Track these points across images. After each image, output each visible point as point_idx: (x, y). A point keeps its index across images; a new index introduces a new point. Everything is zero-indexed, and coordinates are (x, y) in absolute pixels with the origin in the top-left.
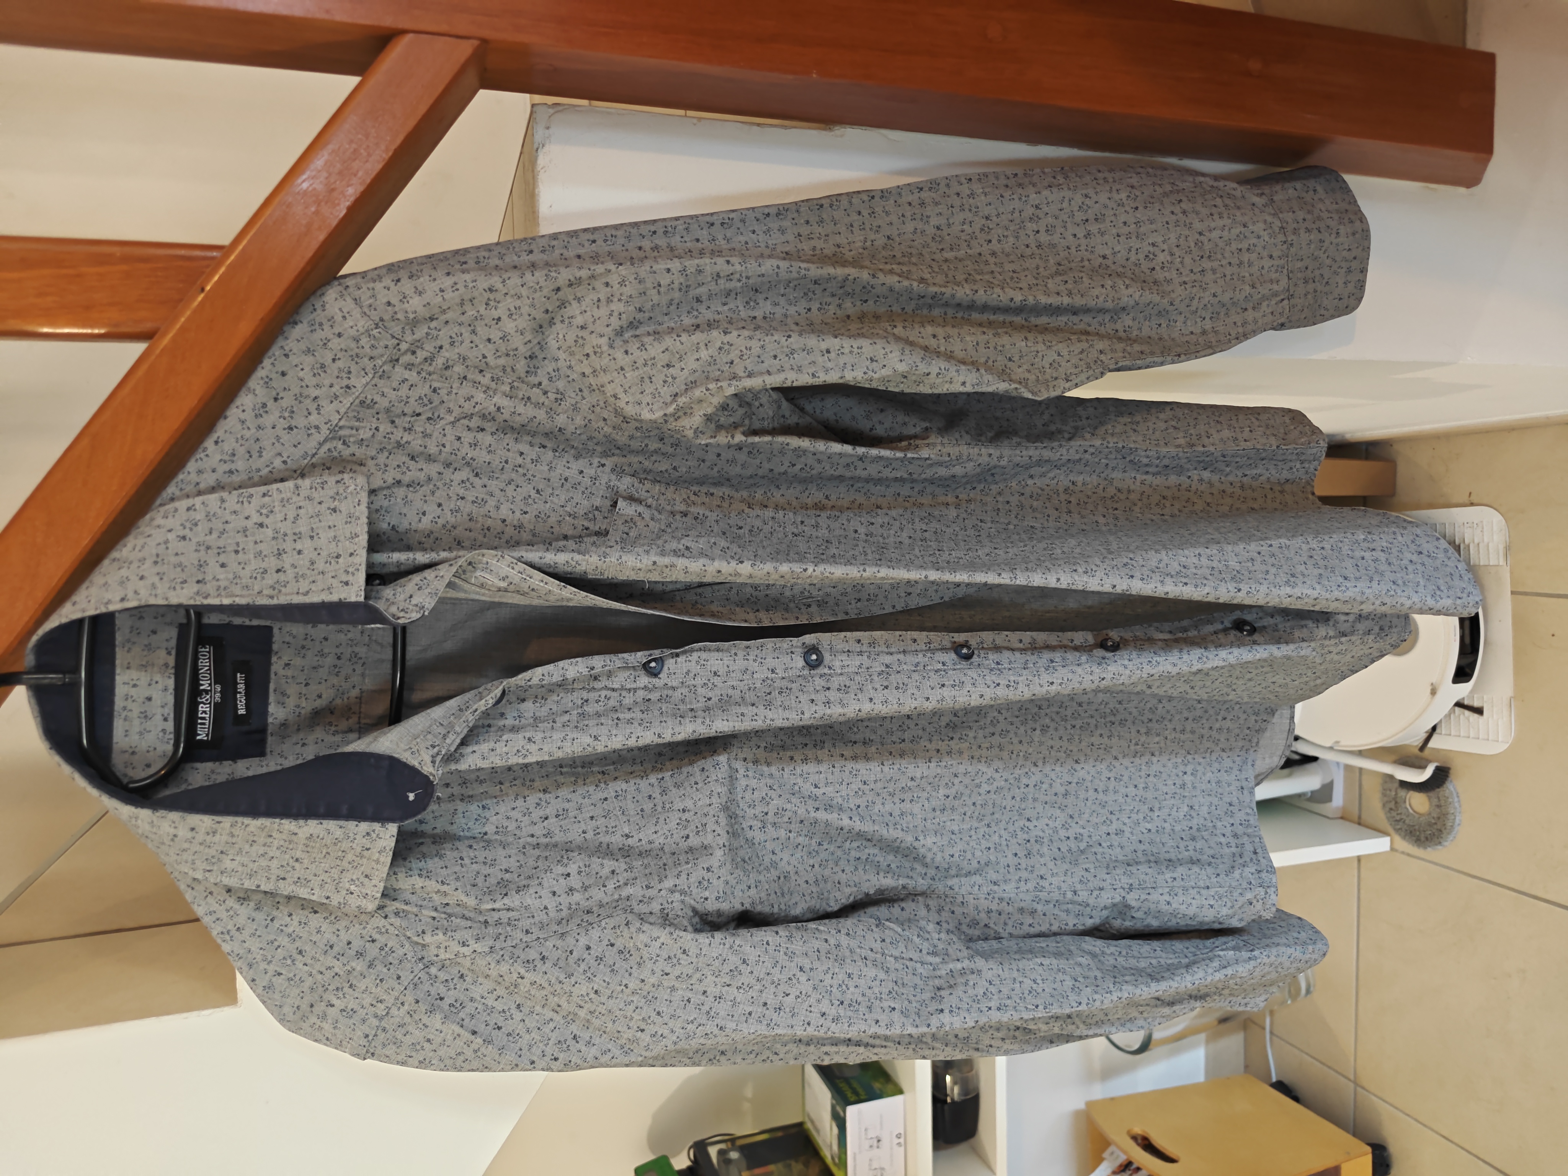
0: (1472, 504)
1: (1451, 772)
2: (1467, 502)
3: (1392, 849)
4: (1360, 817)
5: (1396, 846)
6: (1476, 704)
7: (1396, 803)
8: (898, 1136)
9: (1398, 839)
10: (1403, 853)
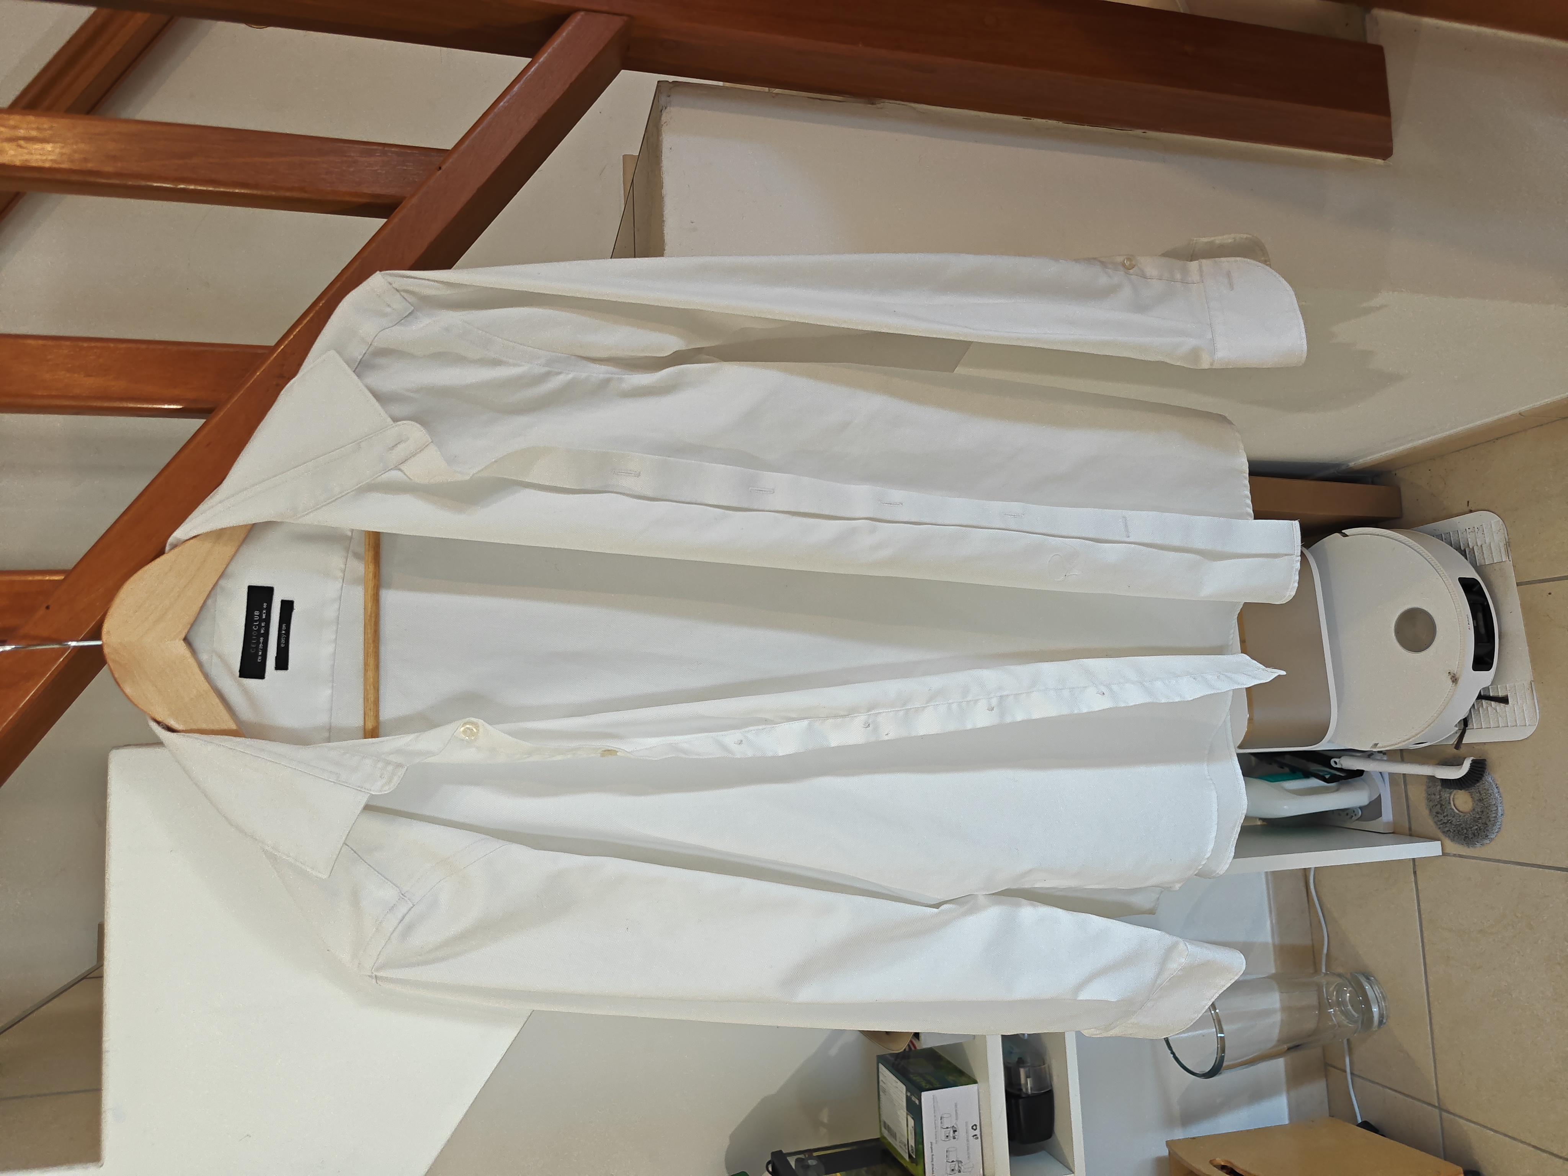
0: (1471, 511)
1: (1488, 763)
2: (1467, 509)
3: (1444, 854)
4: (1410, 829)
5: (1447, 851)
6: (1501, 694)
7: (1442, 805)
8: (974, 1127)
9: (1448, 842)
10: (1455, 855)
